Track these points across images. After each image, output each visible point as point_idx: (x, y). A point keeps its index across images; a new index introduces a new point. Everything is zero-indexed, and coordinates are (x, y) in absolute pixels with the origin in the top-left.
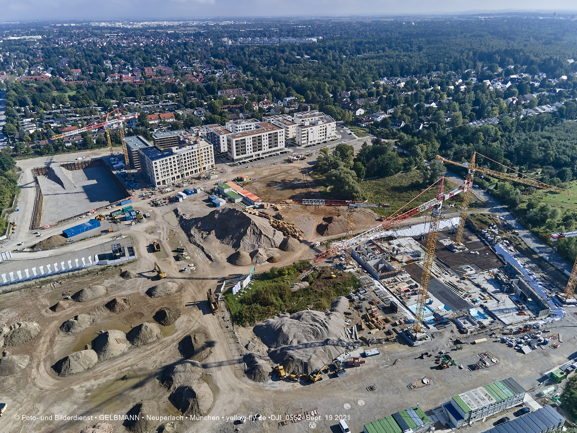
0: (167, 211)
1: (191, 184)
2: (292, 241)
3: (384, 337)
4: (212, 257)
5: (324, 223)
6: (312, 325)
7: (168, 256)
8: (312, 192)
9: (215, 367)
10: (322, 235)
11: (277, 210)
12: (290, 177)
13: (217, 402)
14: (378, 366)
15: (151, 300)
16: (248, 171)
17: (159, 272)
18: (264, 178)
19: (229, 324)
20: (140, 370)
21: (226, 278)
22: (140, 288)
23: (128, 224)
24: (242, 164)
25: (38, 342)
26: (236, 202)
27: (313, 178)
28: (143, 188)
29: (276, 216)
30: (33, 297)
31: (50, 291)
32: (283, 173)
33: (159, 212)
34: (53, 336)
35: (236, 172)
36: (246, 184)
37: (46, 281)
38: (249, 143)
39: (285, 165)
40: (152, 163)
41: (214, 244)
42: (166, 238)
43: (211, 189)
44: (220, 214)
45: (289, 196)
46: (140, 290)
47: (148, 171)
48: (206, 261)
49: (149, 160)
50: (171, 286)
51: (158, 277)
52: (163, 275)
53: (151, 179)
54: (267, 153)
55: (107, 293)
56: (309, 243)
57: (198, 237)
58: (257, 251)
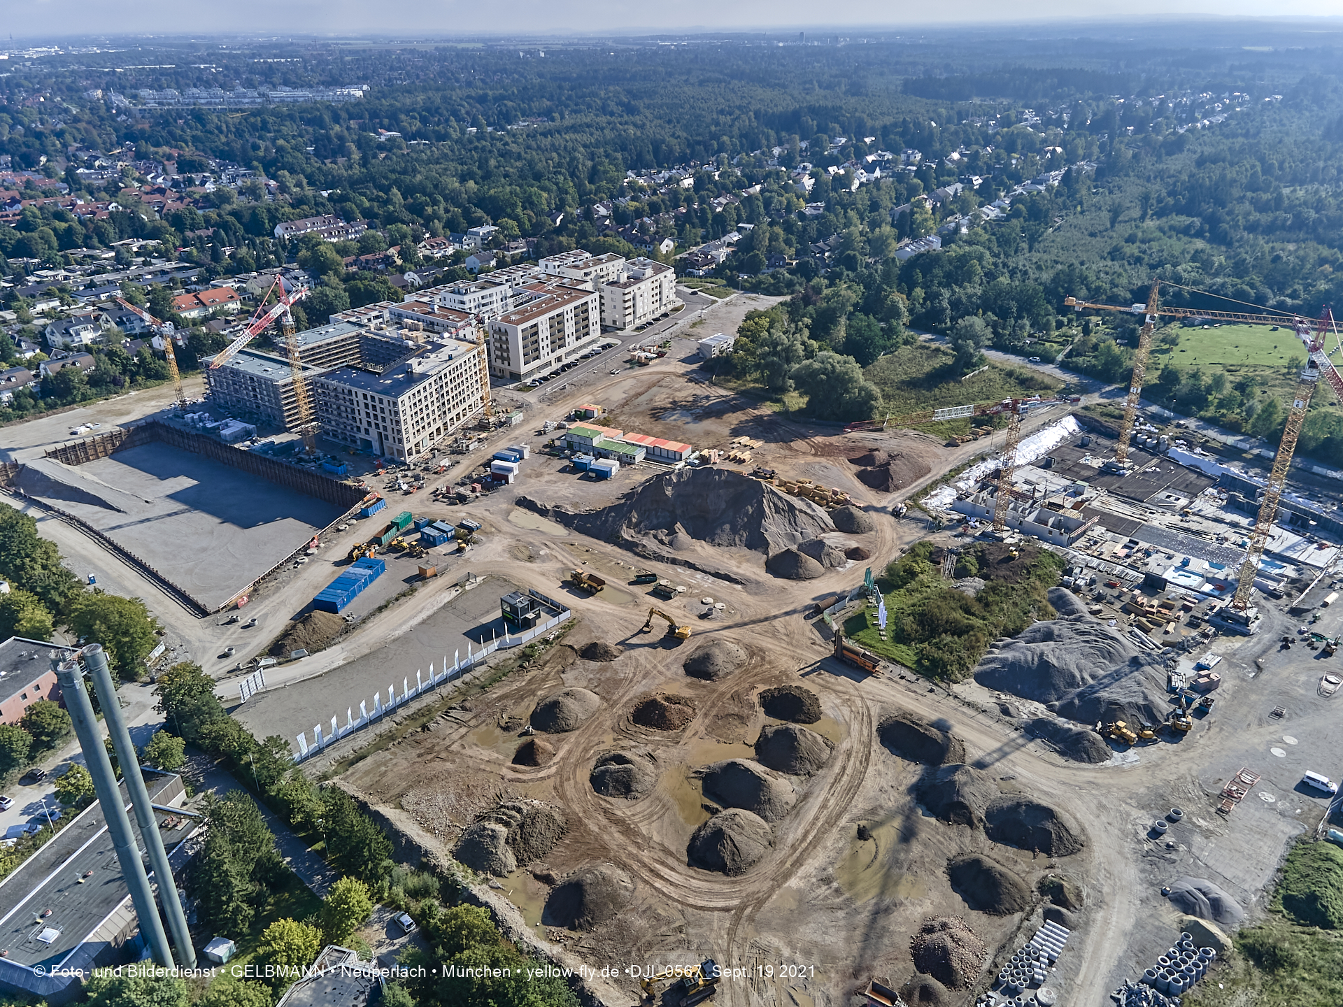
1: (479, 440)
2: (854, 510)
3: (1194, 633)
4: (733, 577)
5: (869, 468)
6: (1087, 642)
7: (634, 596)
8: (761, 416)
9: (998, 760)
10: (887, 490)
11: (744, 461)
12: (678, 394)
13: (1078, 816)
14: (1243, 680)
15: (722, 687)
16: (572, 395)
17: (672, 628)
18: (626, 404)
19: (924, 684)
20: (873, 811)
21: (817, 605)
22: (663, 670)
23: (451, 553)
24: (545, 383)
25: (589, 832)
26: (637, 461)
27: (731, 389)
28: (374, 470)
29: (755, 473)
30: (439, 752)
31: (463, 730)
32: (655, 389)
33: (487, 514)
34: (605, 811)
35: (551, 400)
36: (605, 423)
37: (420, 713)
38: (544, 332)
39: (638, 372)
40: (395, 404)
41: (703, 551)
42: (578, 562)
43: (545, 446)
44: (675, 486)
45: (727, 431)
46: (669, 674)
47: (359, 428)
48: (727, 587)
49: (377, 396)
50: (734, 647)
51: (672, 639)
52: (689, 632)
53: (376, 445)
54: (574, 351)
55: (603, 698)
56: (883, 510)
57: (650, 544)
58: (821, 544)
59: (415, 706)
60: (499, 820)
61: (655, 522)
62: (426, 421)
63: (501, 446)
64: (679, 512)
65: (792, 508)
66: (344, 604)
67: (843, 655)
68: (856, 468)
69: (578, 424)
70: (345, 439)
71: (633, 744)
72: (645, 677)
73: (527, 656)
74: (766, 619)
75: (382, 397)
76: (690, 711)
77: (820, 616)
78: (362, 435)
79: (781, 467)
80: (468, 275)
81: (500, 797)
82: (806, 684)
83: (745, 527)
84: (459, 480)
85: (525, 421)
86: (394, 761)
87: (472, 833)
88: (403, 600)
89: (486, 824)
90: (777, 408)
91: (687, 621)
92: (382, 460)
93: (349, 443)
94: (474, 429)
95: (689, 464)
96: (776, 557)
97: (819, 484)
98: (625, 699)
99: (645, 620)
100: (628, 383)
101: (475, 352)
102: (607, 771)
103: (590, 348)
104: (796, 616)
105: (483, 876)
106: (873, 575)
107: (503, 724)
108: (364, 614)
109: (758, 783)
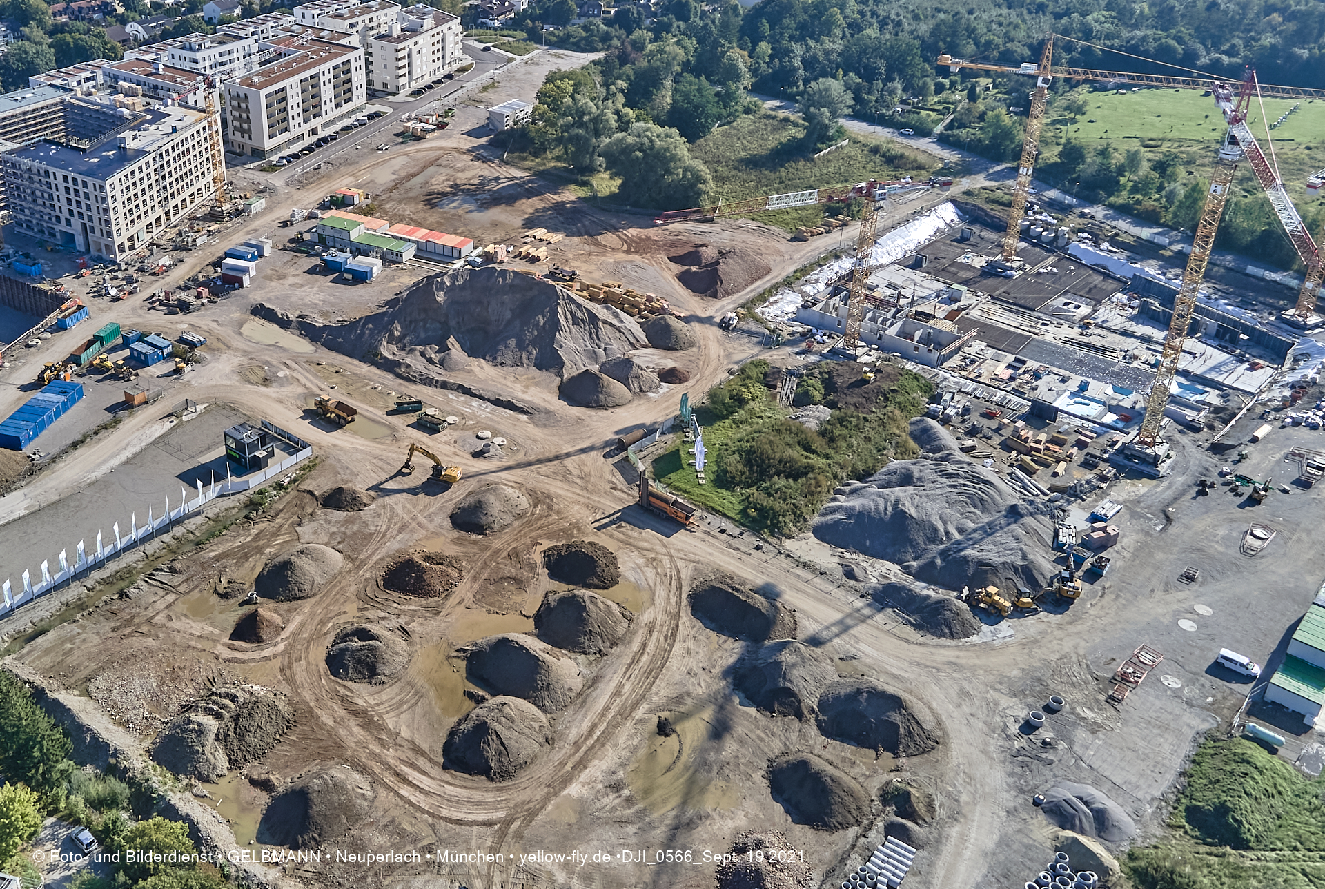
0: (236, 316)
1: (210, 233)
2: (671, 321)
4: (519, 405)
5: (693, 269)
7: (393, 429)
8: (563, 204)
9: (837, 635)
10: (715, 296)
11: (538, 259)
12: (460, 175)
15: (497, 544)
16: (328, 176)
17: (438, 469)
18: (395, 187)
20: (678, 700)
21: (620, 441)
22: (424, 521)
23: (167, 375)
24: (295, 162)
25: (321, 726)
26: (405, 259)
27: (529, 169)
28: (76, 271)
29: (552, 275)
30: (139, 625)
31: (170, 598)
32: (432, 169)
33: (214, 325)
34: (343, 700)
35: (301, 183)
36: (368, 211)
37: (118, 576)
38: (294, 97)
39: (412, 147)
40: (102, 188)
41: (481, 372)
42: (325, 386)
43: (291, 241)
44: (449, 291)
45: (519, 222)
46: (431, 527)
47: (58, 218)
48: (510, 418)
49: (80, 179)
50: (512, 493)
51: (438, 482)
52: (458, 473)
53: (79, 239)
54: (333, 121)
55: (348, 557)
56: (708, 320)
57: (416, 362)
58: (628, 363)
59: (112, 567)
60: (208, 711)
61: (423, 335)
62: (143, 209)
63: (235, 240)
64: (453, 323)
65: (593, 318)
66: (30, 439)
67: (650, 503)
68: (677, 268)
69: (335, 212)
70: (41, 231)
71: (382, 614)
72: (401, 530)
73: (254, 504)
74: (557, 458)
75: (86, 179)
76: (455, 573)
77: (624, 454)
78: (62, 226)
79: (584, 266)
80: (204, 26)
81: (212, 681)
82: (602, 540)
83: (534, 343)
84: (181, 283)
85: (268, 209)
86: (83, 636)
87: (175, 726)
88: (103, 433)
89: (192, 716)
90: (582, 192)
91: (457, 459)
92: (86, 258)
93: (46, 236)
94: (204, 219)
95: (470, 263)
96: (572, 380)
97: (631, 288)
98: (375, 559)
99: (404, 458)
100: (399, 162)
101: (205, 123)
102: (347, 649)
103: (353, 118)
104: (593, 453)
105: (185, 781)
106: (689, 404)
107: (221, 590)
108: (54, 451)
109: (534, 664)
